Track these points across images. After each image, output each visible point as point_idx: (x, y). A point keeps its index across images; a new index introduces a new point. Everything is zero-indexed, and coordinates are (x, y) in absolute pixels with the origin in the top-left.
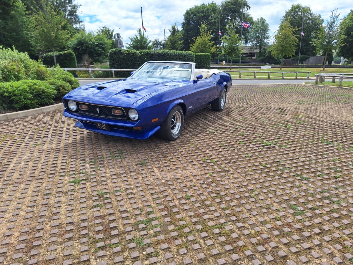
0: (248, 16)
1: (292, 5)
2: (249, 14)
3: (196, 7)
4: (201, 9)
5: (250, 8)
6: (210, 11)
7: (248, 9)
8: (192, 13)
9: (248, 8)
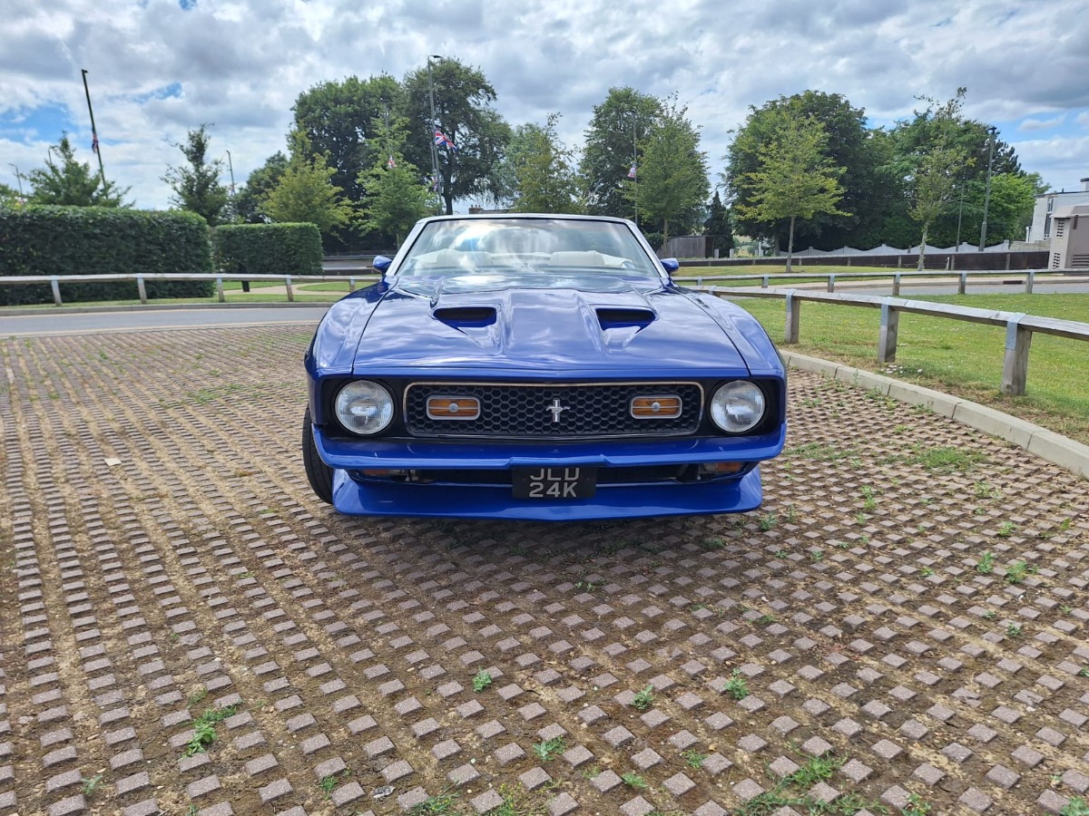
0: (494, 119)
1: (610, 91)
2: (497, 113)
3: (329, 85)
4: (346, 94)
5: (494, 94)
6: (373, 100)
7: (489, 99)
8: (316, 103)
9: (490, 95)
